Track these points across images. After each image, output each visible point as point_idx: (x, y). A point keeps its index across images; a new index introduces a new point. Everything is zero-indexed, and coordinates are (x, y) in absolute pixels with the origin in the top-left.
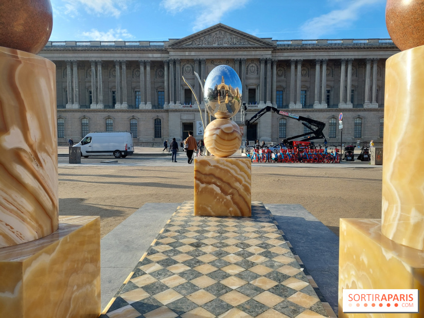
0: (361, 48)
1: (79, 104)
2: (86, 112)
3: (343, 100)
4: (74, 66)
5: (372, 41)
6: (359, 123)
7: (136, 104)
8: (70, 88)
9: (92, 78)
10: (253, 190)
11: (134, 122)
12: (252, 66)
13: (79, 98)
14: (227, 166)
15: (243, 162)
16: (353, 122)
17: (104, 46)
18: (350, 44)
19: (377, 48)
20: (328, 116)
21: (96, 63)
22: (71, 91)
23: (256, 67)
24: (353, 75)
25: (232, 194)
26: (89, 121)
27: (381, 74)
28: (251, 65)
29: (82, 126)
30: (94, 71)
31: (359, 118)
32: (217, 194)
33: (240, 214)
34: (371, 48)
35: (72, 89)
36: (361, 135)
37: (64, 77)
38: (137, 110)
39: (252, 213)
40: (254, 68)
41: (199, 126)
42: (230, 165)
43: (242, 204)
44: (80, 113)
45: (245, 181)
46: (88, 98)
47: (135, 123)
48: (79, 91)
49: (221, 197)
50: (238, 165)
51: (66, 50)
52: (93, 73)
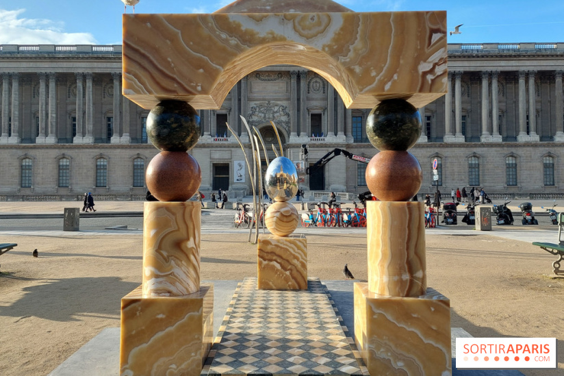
0: (474, 57)
1: (57, 136)
2: (67, 148)
3: (450, 131)
4: (50, 81)
5: (489, 46)
6: (475, 164)
7: (142, 137)
8: (44, 112)
9: (77, 99)
10: (309, 266)
11: (139, 163)
12: (316, 82)
13: (57, 128)
14: (286, 245)
15: (300, 241)
16: (466, 163)
17: (97, 52)
18: (457, 51)
19: (497, 56)
20: (429, 154)
21: (84, 76)
22: (44, 118)
23: (321, 82)
24: (463, 94)
25: (291, 270)
26: (71, 162)
27: (503, 93)
28: (314, 80)
29: (59, 169)
30: (81, 88)
31: (474, 156)
32: (278, 270)
33: (297, 288)
34: (487, 56)
35: (47, 114)
36: (479, 182)
37: (34, 97)
38: (144, 144)
39: (308, 287)
40: (318, 84)
41: (239, 168)
42: (289, 244)
43: (299, 279)
44: (57, 150)
45: (302, 258)
46: (69, 127)
47: (141, 165)
48: (57, 118)
49: (281, 273)
50: (296, 245)
51: (40, 58)
52: (79, 91)
